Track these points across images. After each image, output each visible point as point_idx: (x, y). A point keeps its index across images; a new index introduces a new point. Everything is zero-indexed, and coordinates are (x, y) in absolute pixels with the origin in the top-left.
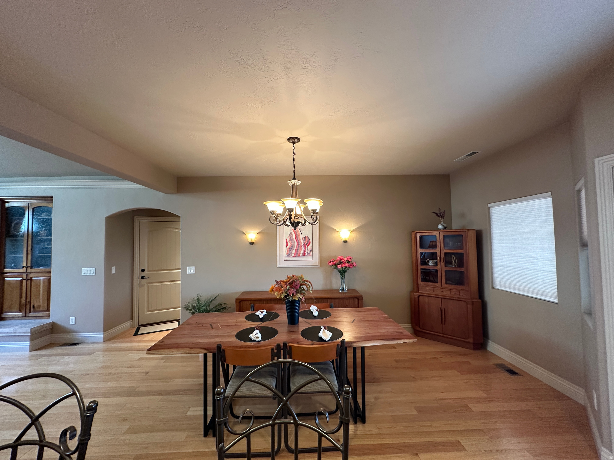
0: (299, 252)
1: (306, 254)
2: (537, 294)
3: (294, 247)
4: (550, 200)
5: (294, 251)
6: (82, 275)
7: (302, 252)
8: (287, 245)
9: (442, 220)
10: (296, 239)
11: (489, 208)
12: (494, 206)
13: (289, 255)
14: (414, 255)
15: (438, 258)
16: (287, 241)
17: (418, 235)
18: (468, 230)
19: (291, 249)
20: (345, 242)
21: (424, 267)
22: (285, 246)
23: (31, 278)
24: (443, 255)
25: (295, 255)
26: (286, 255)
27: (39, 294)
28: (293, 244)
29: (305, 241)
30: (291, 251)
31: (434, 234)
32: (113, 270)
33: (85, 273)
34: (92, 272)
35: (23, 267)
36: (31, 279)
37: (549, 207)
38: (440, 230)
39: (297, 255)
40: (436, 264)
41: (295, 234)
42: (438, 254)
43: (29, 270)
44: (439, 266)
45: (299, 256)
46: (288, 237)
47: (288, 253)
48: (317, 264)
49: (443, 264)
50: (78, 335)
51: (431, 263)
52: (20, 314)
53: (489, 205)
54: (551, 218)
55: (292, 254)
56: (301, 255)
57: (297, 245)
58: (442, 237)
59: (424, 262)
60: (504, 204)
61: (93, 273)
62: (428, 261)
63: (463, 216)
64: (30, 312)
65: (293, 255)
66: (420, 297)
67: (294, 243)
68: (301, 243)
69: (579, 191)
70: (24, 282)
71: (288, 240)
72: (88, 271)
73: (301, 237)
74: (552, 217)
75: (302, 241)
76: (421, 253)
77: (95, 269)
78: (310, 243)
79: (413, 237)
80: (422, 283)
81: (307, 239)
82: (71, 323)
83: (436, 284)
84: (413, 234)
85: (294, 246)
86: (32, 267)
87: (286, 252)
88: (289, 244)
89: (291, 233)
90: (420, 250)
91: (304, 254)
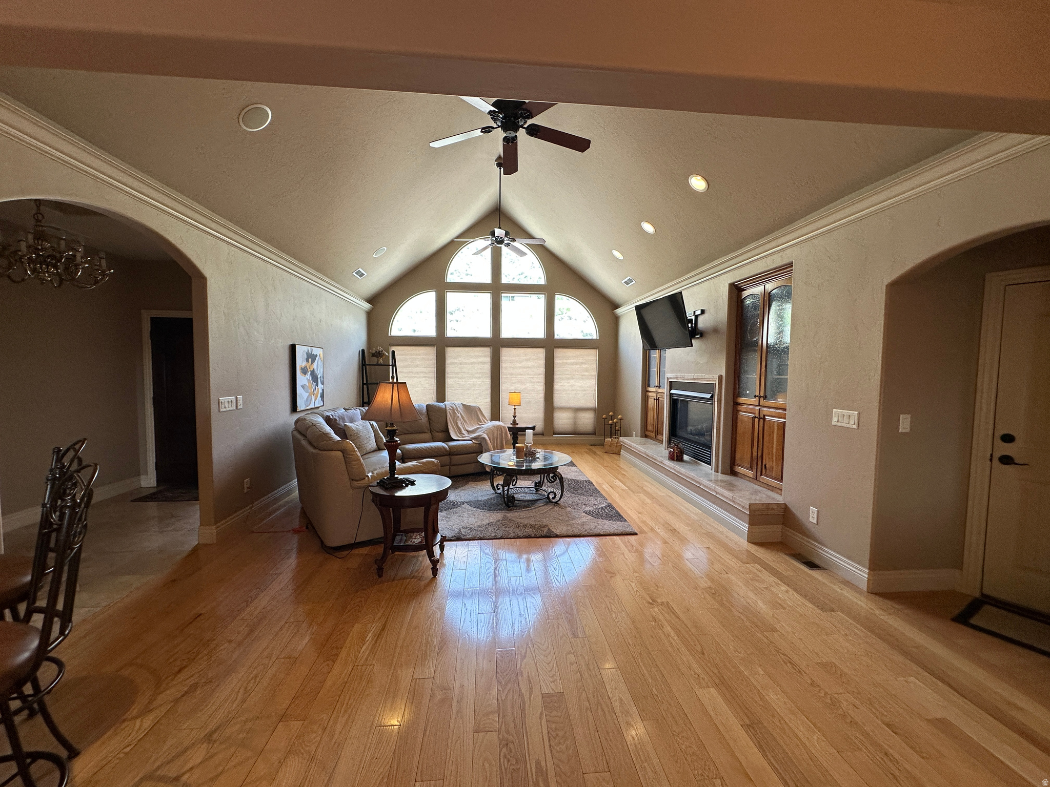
6: (833, 424)
23: (764, 416)
27: (772, 447)
32: (905, 423)
33: (838, 422)
34: (852, 422)
35: (755, 396)
36: (764, 419)
43: (763, 402)
50: (822, 549)
52: (750, 473)
61: (854, 424)
64: (761, 475)
70: (757, 420)
72: (845, 417)
77: (859, 414)
82: (811, 519)
86: (765, 397)
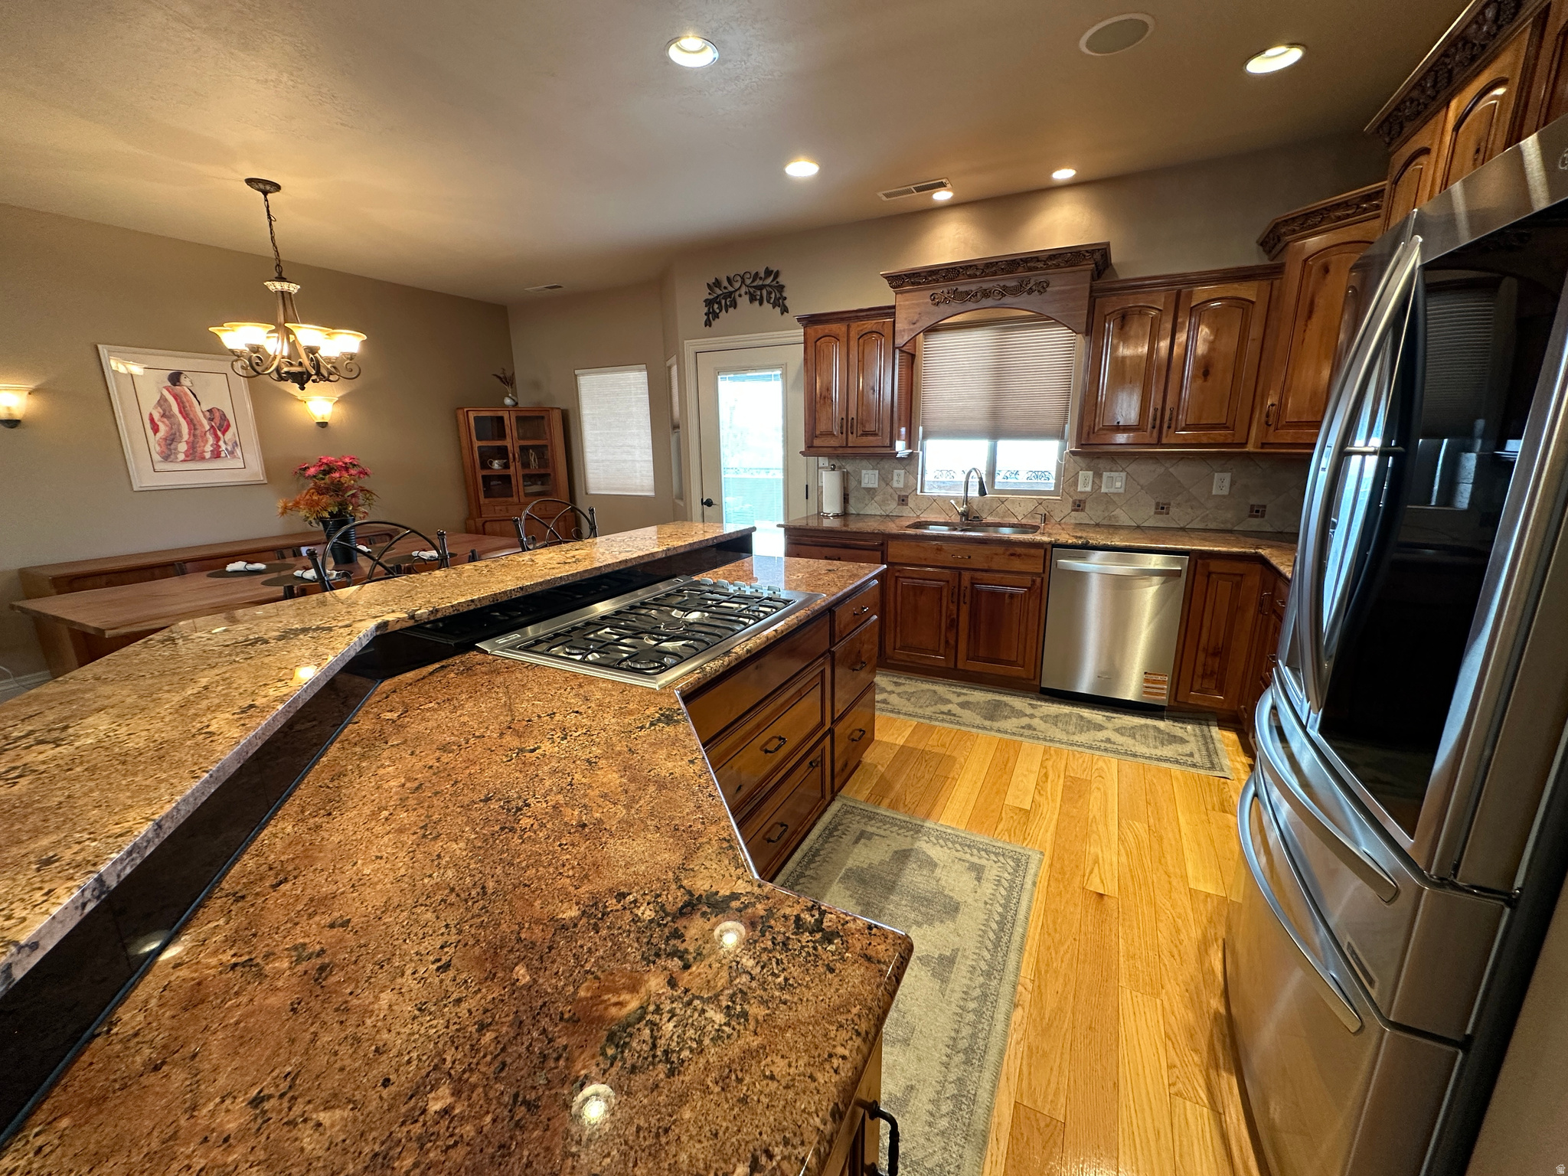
0: (199, 450)
1: (223, 455)
2: (635, 490)
3: (181, 436)
4: (645, 373)
5: (183, 447)
7: (209, 448)
8: (156, 430)
9: (509, 390)
10: (181, 412)
11: (576, 376)
12: (583, 375)
13: (166, 458)
14: (466, 452)
15: (511, 455)
16: (152, 420)
17: (472, 415)
18: (552, 408)
19: (171, 440)
20: (323, 425)
21: (486, 472)
22: (150, 432)
24: (517, 450)
25: (187, 456)
26: (157, 457)
28: (175, 427)
29: (211, 420)
30: (172, 447)
31: (500, 414)
37: (643, 383)
38: (507, 406)
39: (193, 454)
40: (506, 466)
41: (176, 399)
42: (510, 448)
44: (512, 468)
45: (203, 458)
46: (155, 407)
47: (162, 452)
48: (261, 477)
49: (519, 465)
51: (496, 465)
53: (577, 372)
54: (645, 397)
55: (176, 454)
56: (208, 455)
57: (190, 429)
58: (513, 420)
59: (485, 464)
60: (597, 373)
62: (491, 463)
63: (536, 385)
65: (181, 457)
66: (487, 524)
67: (179, 424)
68: (202, 425)
69: (670, 368)
71: (156, 417)
73: (199, 412)
74: (647, 396)
75: (205, 422)
76: (479, 447)
78: (228, 426)
79: (461, 417)
80: (487, 501)
81: (217, 414)
83: (510, 499)
84: (460, 412)
85: (180, 432)
87: (156, 448)
88: (163, 428)
89: (163, 399)
90: (477, 444)
91: (216, 454)
